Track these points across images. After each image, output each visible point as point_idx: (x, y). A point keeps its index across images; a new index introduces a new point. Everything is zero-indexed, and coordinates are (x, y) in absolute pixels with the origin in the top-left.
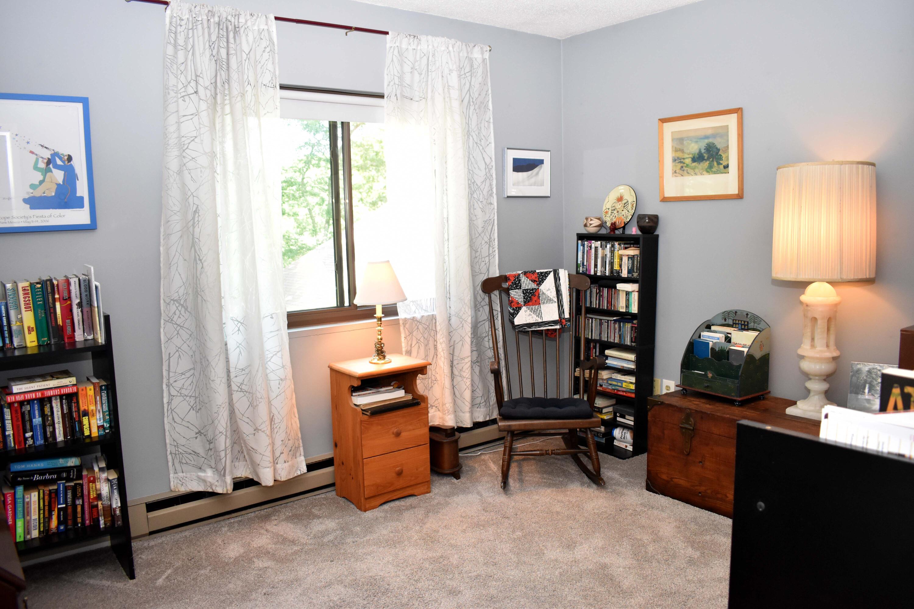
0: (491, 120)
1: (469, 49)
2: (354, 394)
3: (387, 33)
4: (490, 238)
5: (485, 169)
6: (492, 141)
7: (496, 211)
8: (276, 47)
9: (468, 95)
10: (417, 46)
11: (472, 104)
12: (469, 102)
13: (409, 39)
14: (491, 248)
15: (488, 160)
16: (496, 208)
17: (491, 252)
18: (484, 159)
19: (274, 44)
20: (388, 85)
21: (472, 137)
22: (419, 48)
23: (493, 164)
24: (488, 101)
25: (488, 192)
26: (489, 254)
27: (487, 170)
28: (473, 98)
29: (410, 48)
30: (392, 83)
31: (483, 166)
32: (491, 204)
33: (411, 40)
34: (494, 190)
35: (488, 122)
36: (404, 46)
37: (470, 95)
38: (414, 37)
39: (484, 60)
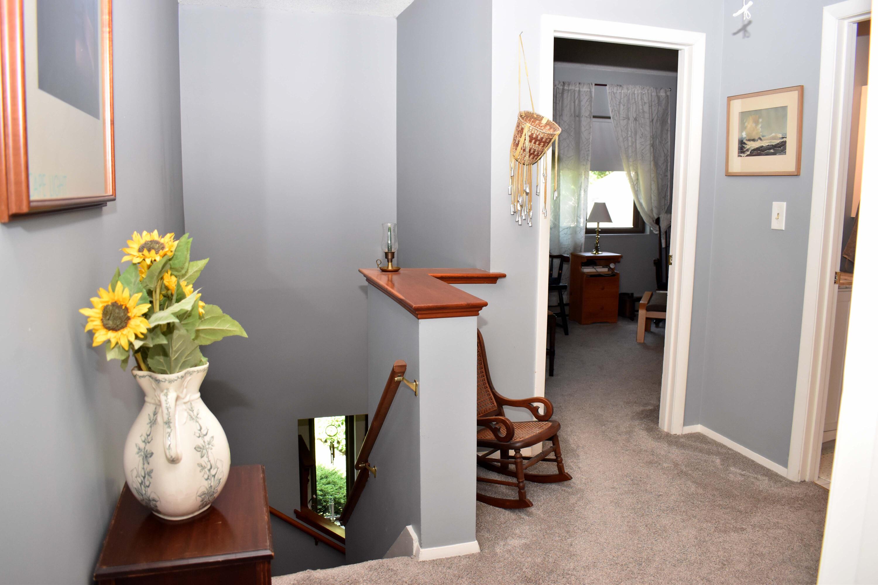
0: (669, 129)
1: (658, 91)
2: (582, 267)
3: (606, 85)
4: (666, 195)
5: (664, 156)
6: (669, 141)
7: (669, 180)
8: (593, 99)
9: (656, 116)
10: (622, 90)
11: (658, 121)
12: (657, 119)
13: (618, 88)
14: (666, 201)
15: (666, 151)
16: (669, 178)
17: (666, 203)
18: (664, 151)
19: (592, 97)
20: (612, 112)
21: (658, 138)
22: (623, 91)
23: (669, 153)
24: (668, 119)
25: (665, 169)
26: (665, 204)
27: (665, 157)
28: (659, 118)
29: (618, 92)
30: (614, 110)
31: (663, 155)
32: (667, 176)
33: (619, 88)
34: (669, 168)
35: (667, 130)
36: (615, 91)
37: (658, 116)
38: (620, 86)
39: (667, 96)
